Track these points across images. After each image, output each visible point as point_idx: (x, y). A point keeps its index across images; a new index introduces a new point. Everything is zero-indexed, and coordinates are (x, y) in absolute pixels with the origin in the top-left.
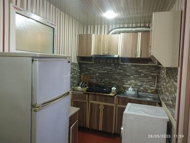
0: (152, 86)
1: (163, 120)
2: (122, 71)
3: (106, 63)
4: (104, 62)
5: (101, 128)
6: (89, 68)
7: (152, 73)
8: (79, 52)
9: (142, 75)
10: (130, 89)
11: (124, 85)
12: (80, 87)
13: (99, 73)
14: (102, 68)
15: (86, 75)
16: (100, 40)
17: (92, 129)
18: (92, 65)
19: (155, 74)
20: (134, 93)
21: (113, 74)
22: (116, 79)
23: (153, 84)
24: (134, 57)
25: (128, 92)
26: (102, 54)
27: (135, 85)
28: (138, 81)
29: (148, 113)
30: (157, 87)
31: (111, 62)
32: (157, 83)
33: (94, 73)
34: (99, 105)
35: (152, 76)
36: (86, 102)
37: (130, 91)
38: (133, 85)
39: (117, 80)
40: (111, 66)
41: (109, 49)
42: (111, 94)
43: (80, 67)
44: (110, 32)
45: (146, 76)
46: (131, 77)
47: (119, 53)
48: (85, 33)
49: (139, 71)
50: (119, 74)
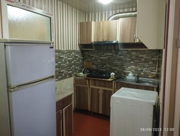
0: (153, 71)
1: (149, 103)
2: (122, 57)
3: (107, 50)
4: (105, 48)
5: (101, 112)
6: (91, 55)
7: (153, 57)
8: (80, 39)
9: (143, 60)
10: (130, 74)
11: (124, 71)
12: (82, 73)
13: (101, 60)
14: (103, 55)
15: (89, 61)
16: (100, 27)
17: (93, 113)
18: (93, 52)
19: (156, 59)
20: (134, 78)
21: (114, 60)
22: (116, 65)
23: (153, 69)
24: (132, 42)
25: (128, 78)
26: (101, 40)
27: (136, 70)
28: (138, 67)
29: (136, 97)
30: (158, 72)
31: (112, 48)
32: (158, 68)
33: (96, 60)
34: (98, 90)
35: (153, 61)
36: (87, 87)
37: (130, 77)
38: (133, 70)
39: (118, 66)
40: (111, 52)
41: (109, 35)
42: (110, 80)
43: (82, 54)
44: (110, 18)
45: (146, 61)
46: (132, 62)
47: (118, 39)
48: (87, 21)
49: (140, 56)
50: (120, 60)
